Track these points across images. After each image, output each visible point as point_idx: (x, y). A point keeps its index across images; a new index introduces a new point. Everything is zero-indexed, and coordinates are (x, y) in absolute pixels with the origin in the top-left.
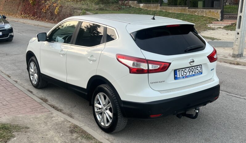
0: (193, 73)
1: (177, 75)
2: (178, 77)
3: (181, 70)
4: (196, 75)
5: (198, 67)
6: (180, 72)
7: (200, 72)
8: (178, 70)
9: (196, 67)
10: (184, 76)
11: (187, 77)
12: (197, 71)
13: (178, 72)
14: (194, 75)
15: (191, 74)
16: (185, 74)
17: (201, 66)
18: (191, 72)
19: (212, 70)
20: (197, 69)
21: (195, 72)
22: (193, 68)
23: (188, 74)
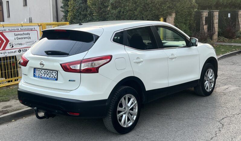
0: (48, 77)
1: (35, 73)
2: (36, 75)
3: (38, 70)
4: (50, 79)
5: (53, 72)
6: (38, 71)
7: (54, 77)
8: (36, 69)
9: (51, 71)
10: (40, 76)
11: (41, 78)
12: (52, 76)
13: (36, 71)
14: (48, 79)
15: (45, 76)
16: (41, 74)
17: (56, 72)
18: (46, 75)
19: (69, 81)
20: (52, 74)
21: (50, 76)
22: (49, 71)
23: (43, 76)
